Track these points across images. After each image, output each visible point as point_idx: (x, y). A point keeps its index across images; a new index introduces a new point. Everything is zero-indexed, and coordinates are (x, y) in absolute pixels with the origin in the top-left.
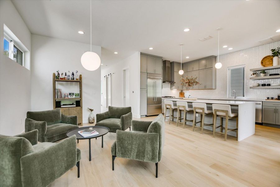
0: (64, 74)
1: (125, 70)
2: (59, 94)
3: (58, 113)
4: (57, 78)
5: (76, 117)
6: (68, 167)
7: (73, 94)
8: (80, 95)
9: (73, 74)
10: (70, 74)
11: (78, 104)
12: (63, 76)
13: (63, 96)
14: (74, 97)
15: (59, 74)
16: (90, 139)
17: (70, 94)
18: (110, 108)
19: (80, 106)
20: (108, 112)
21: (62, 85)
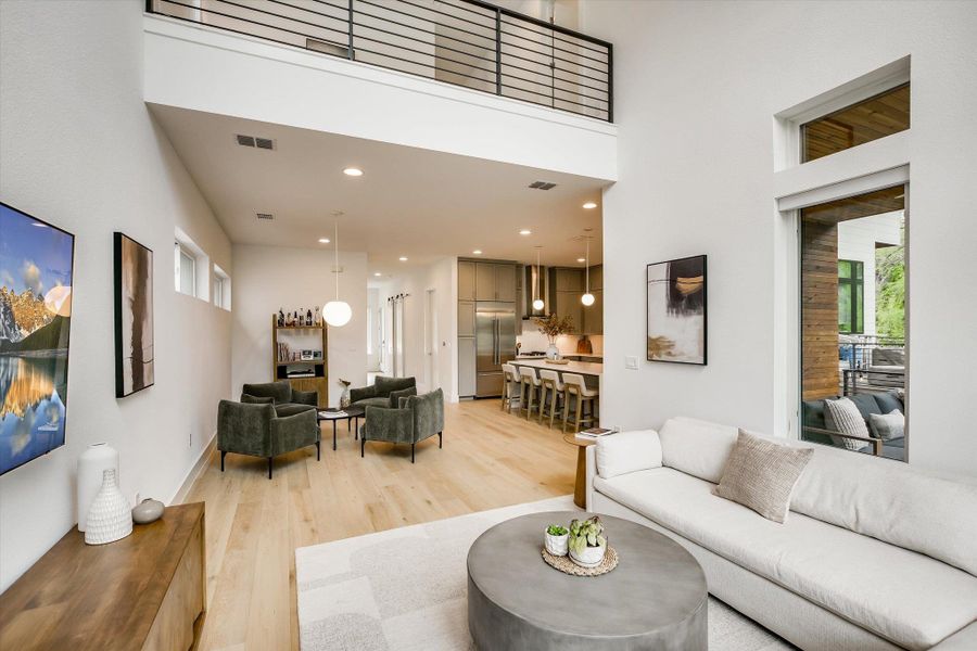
0: (292, 315)
1: (430, 292)
2: (284, 353)
3: (287, 387)
4: (280, 323)
5: (316, 394)
6: (308, 442)
7: (310, 353)
8: (324, 353)
9: (309, 314)
10: (305, 314)
11: (320, 370)
12: (292, 318)
13: (291, 356)
14: (312, 358)
15: (283, 315)
16: (334, 420)
17: (304, 352)
18: (378, 380)
19: (323, 375)
20: (372, 387)
21: (288, 334)
